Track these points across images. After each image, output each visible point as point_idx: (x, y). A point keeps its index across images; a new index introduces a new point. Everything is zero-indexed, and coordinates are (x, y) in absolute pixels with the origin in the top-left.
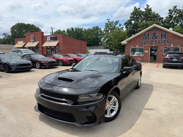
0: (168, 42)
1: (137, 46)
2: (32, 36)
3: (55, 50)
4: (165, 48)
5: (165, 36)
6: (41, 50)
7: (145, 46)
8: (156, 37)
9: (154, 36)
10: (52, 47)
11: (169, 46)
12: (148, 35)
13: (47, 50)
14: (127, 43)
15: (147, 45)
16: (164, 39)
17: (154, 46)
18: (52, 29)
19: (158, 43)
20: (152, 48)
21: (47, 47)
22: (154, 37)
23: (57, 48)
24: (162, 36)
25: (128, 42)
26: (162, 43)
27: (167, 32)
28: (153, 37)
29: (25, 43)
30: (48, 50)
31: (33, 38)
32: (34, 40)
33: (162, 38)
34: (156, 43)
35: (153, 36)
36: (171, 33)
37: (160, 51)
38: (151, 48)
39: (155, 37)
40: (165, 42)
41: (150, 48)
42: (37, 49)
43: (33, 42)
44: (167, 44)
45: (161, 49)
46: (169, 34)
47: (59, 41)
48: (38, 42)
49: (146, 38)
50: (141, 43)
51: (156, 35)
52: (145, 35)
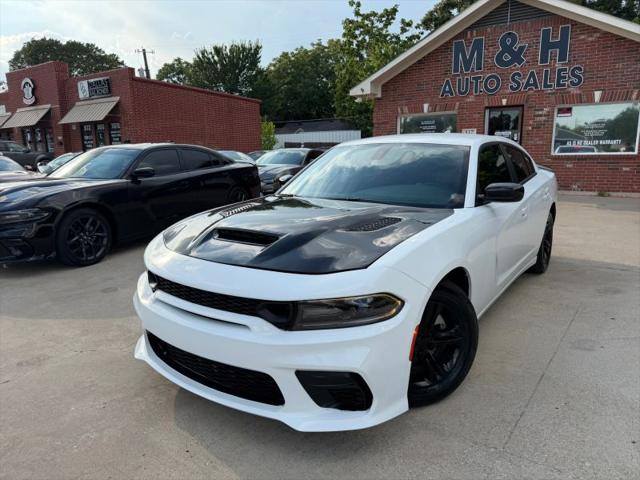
0: (576, 80)
1: (426, 106)
2: (27, 83)
4: (561, 111)
5: (562, 46)
6: (60, 138)
7: (461, 108)
8: (516, 57)
9: (507, 49)
10: (100, 127)
11: (584, 98)
12: (478, 46)
13: (83, 140)
14: (379, 96)
15: (471, 99)
16: (558, 65)
17: (504, 102)
18: (144, 54)
19: (528, 84)
21: (81, 125)
22: (507, 57)
23: (117, 129)
24: (547, 46)
25: (384, 86)
26: (546, 86)
27: (574, 24)
28: (500, 56)
29: (10, 114)
30: (86, 137)
31: (30, 89)
32: (33, 99)
33: (544, 60)
34: (515, 85)
35: (502, 53)
36: (596, 30)
37: (537, 127)
38: (491, 117)
39: (511, 53)
40: (560, 78)
41: (487, 112)
42: (48, 136)
43: (32, 108)
44: (574, 90)
45: (541, 116)
46: (583, 37)
47: (118, 98)
48: (49, 106)
49: (467, 63)
50: (445, 91)
51: (517, 46)
52: (460, 49)
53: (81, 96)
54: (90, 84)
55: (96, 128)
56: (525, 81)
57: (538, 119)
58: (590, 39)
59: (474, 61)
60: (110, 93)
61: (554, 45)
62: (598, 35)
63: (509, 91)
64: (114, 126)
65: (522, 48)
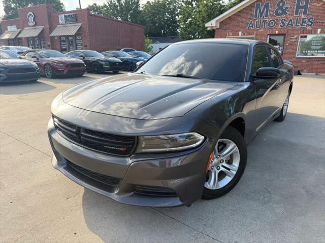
0: (310, 23)
1: (240, 33)
2: (30, 15)
3: (76, 45)
4: (302, 37)
5: (305, 7)
6: (49, 43)
7: (257, 34)
9: (280, 8)
10: (70, 38)
11: (313, 32)
12: (267, 6)
13: (61, 44)
14: (218, 27)
15: (261, 30)
16: (303, 16)
17: (277, 32)
19: (288, 24)
20: (272, 38)
21: (60, 37)
22: (280, 12)
23: (80, 40)
24: (298, 7)
25: (220, 23)
26: (296, 25)
28: (276, 11)
29: (20, 30)
30: (63, 43)
31: (32, 18)
32: (34, 23)
33: (296, 14)
34: (282, 25)
35: (278, 10)
36: (321, 1)
37: (291, 44)
38: (270, 39)
39: (282, 10)
40: (303, 22)
41: (269, 36)
42: (42, 42)
43: (33, 27)
44: (309, 28)
45: (293, 39)
46: (315, 4)
47: (81, 24)
48: (43, 27)
49: (261, 14)
50: (249, 26)
51: (285, 6)
52: (258, 7)
53: (60, 22)
54: (65, 16)
55: (68, 38)
56: (287, 23)
57: (291, 40)
58: (318, 5)
59: (265, 13)
60: (77, 21)
61: (302, 7)
62: (322, 3)
63: (280, 27)
64: (78, 38)
65: (287, 8)
